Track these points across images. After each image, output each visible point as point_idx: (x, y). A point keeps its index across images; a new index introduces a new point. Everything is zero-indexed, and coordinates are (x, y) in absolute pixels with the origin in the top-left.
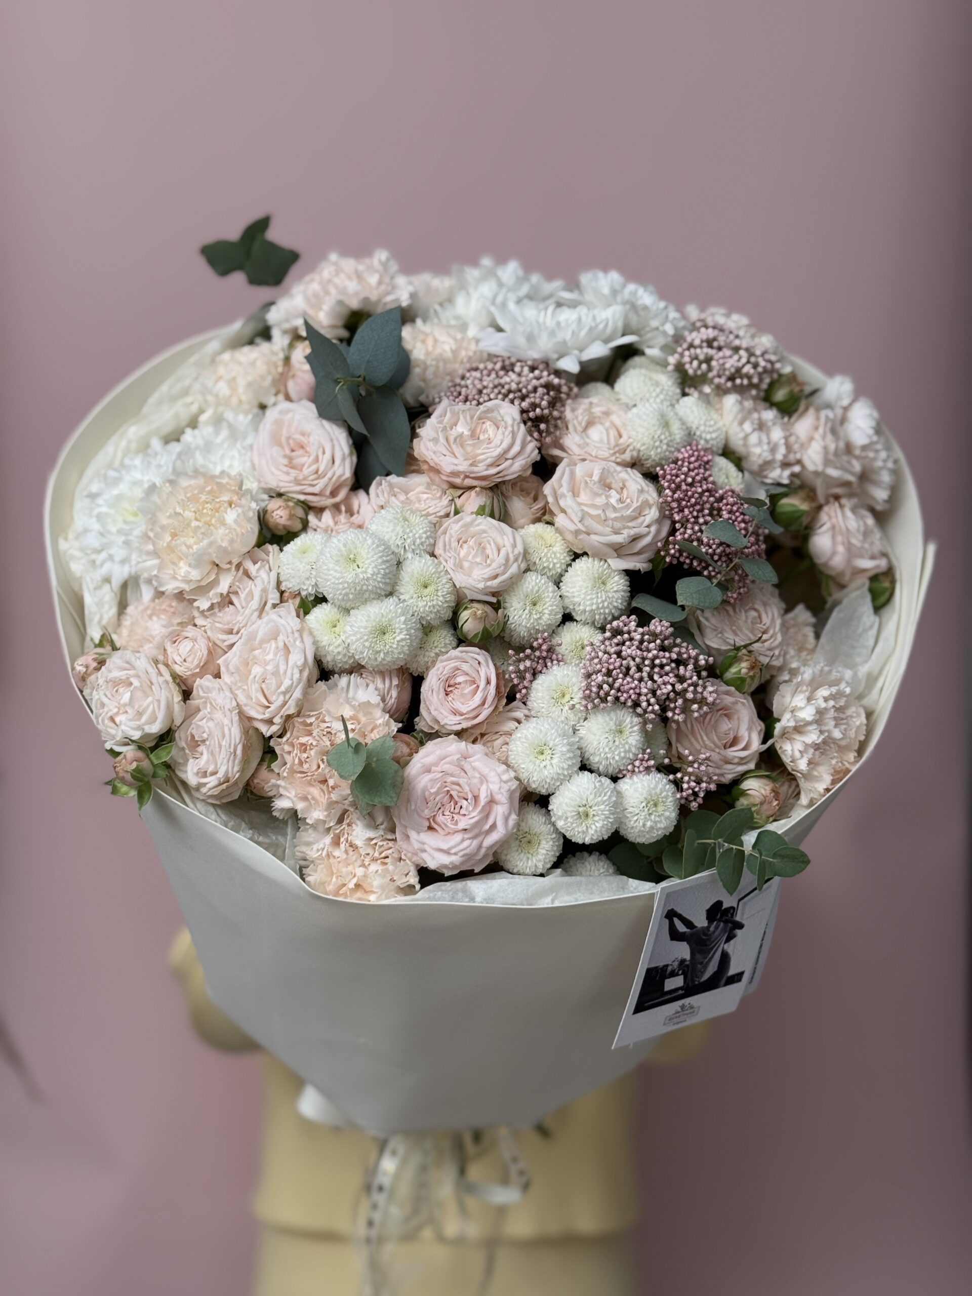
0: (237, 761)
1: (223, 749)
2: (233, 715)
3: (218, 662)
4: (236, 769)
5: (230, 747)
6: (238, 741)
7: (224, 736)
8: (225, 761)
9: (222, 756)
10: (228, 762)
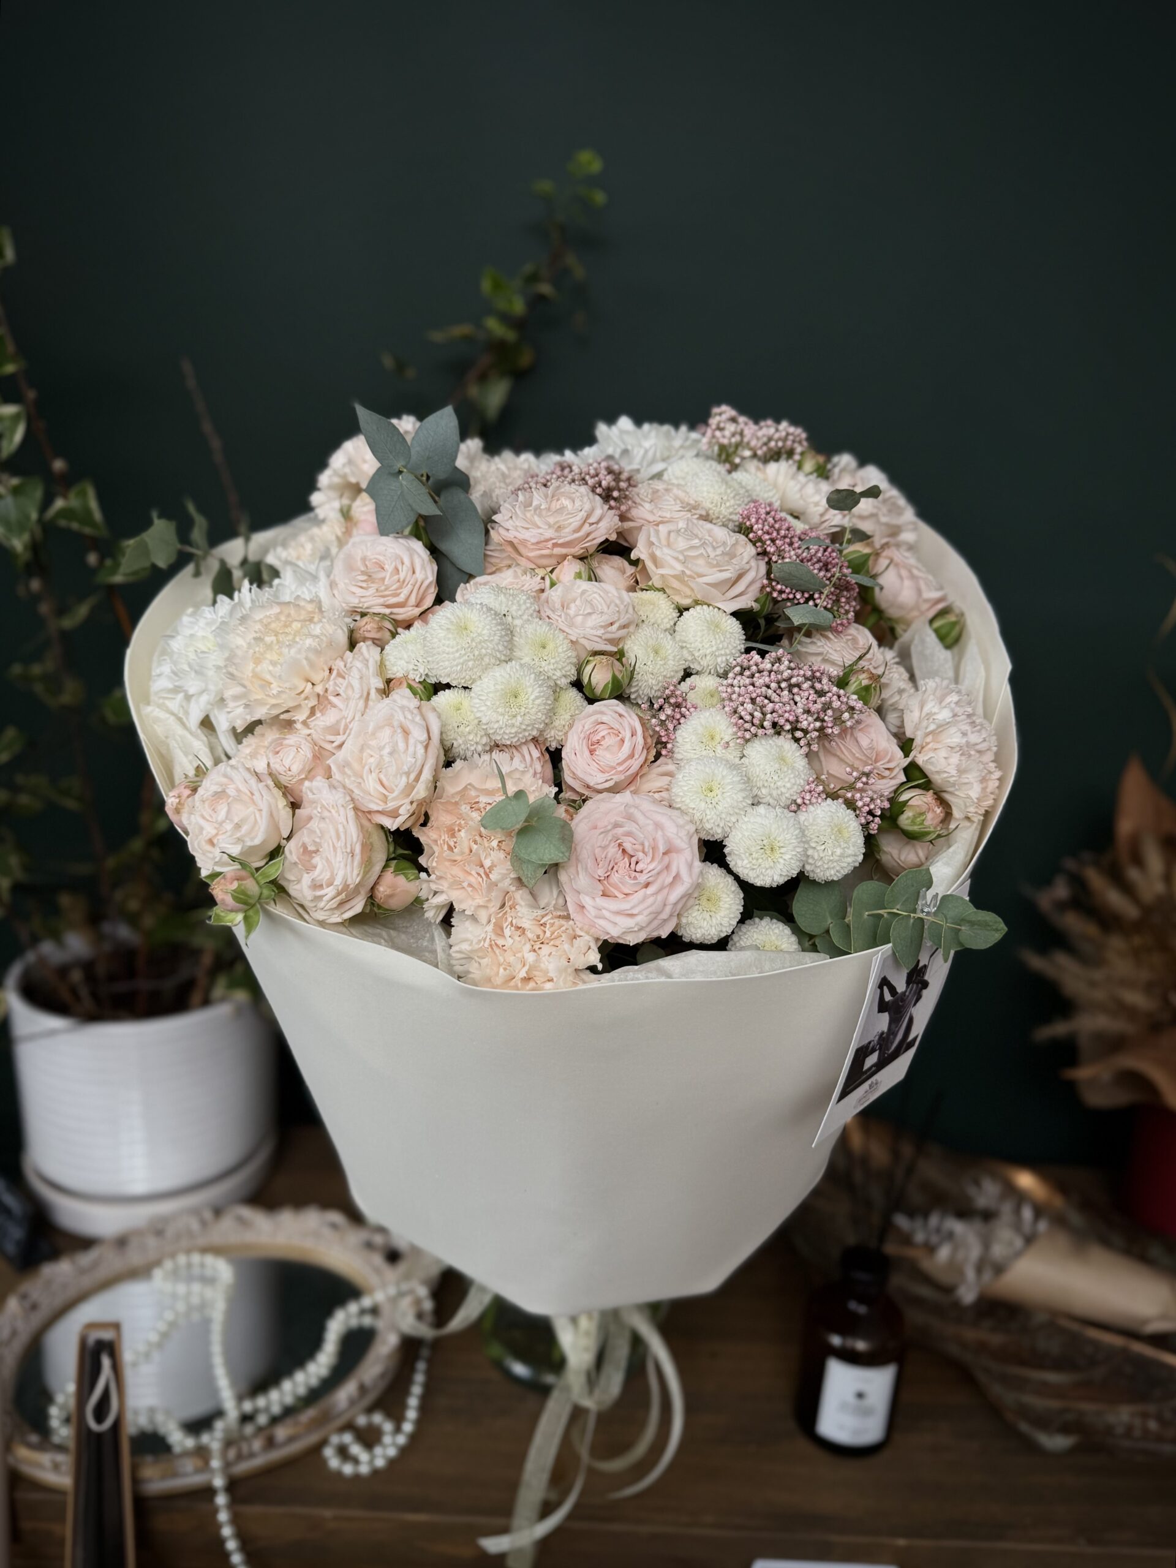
0: (356, 863)
1: (339, 851)
2: (348, 811)
3: (328, 762)
4: (356, 872)
5: (346, 847)
6: (355, 839)
7: (338, 838)
8: (342, 865)
9: (338, 859)
10: (346, 865)
